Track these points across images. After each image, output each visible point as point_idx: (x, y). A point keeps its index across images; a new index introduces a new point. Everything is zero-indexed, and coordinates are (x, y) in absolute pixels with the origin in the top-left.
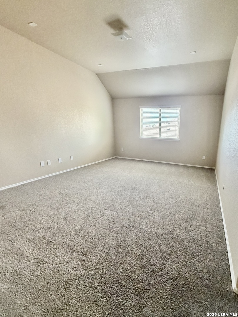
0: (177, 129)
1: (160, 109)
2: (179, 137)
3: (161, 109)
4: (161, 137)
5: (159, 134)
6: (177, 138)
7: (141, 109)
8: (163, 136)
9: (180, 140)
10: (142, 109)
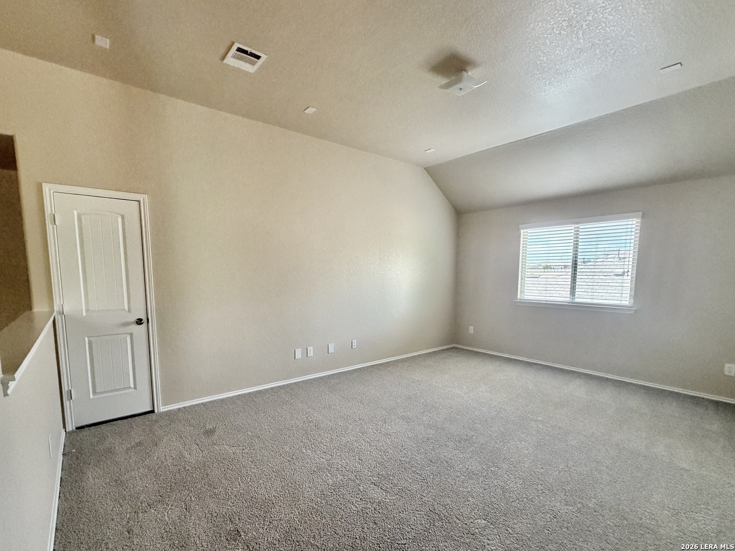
0: (630, 277)
1: (576, 226)
2: (632, 301)
3: (578, 226)
4: (577, 300)
5: (569, 293)
6: (626, 303)
7: (522, 231)
8: (582, 297)
9: (636, 310)
10: (525, 230)
